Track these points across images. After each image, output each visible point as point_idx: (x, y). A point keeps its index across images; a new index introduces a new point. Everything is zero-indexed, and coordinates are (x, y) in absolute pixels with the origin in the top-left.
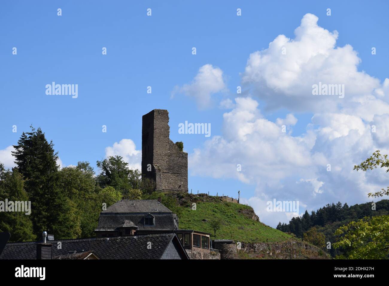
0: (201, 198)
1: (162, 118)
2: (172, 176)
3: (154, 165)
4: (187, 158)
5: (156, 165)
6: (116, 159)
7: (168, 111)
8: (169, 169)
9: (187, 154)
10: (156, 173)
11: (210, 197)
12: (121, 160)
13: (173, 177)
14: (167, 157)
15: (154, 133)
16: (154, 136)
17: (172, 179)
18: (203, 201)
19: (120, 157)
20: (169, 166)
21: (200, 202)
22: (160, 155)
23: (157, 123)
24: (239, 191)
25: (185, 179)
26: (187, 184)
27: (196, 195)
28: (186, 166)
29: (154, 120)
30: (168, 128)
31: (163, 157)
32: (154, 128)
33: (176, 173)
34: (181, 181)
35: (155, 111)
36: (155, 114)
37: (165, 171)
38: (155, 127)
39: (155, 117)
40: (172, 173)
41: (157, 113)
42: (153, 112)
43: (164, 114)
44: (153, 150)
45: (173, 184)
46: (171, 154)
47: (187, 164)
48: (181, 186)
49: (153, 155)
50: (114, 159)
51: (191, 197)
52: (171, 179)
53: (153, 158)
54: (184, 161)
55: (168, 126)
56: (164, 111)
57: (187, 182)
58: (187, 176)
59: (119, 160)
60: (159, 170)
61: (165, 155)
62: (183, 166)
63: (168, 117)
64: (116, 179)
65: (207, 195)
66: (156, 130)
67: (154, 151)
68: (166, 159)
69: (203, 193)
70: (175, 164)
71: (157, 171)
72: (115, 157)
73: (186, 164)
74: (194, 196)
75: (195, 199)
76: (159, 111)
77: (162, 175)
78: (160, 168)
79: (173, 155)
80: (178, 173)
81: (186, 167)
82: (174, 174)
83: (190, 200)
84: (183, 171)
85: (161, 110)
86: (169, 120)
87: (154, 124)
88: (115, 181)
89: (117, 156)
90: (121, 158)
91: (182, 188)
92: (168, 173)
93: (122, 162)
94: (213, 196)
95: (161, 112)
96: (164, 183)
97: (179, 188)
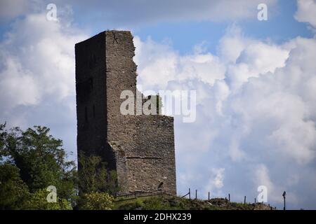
0: (217, 207)
1: (122, 49)
2: (144, 164)
3: (110, 143)
4: (172, 127)
5: (114, 144)
6: (38, 133)
8: (139, 150)
9: (172, 119)
10: (115, 159)
12: (48, 135)
13: (148, 166)
14: (133, 126)
15: (107, 79)
16: (108, 85)
17: (145, 171)
19: (45, 128)
20: (139, 144)
22: (121, 122)
23: (112, 59)
24: (285, 193)
25: (169, 169)
26: (175, 180)
27: (206, 201)
28: (170, 144)
29: (107, 52)
30: (134, 67)
31: (127, 126)
32: (107, 68)
33: (153, 158)
34: (163, 173)
35: (106, 33)
36: (107, 39)
37: (131, 155)
38: (107, 65)
39: (107, 46)
40: (146, 158)
41: (111, 39)
43: (126, 39)
44: (106, 112)
45: (148, 180)
46: (141, 119)
48: (162, 183)
49: (106, 123)
50: (33, 134)
52: (142, 171)
53: (106, 129)
54: (167, 132)
55: (133, 63)
56: (124, 33)
57: (174, 175)
58: (173, 164)
59: (43, 135)
60: (122, 153)
61: (130, 123)
62: (165, 143)
63: (133, 45)
64: (43, 173)
65: (226, 201)
66: (110, 73)
67: (109, 115)
68: (132, 129)
70: (149, 140)
71: (117, 154)
72: (34, 129)
73: (172, 139)
76: (114, 33)
77: (127, 163)
78: (122, 147)
79: (146, 122)
80: (156, 158)
81: (172, 145)
82: (148, 160)
84: (165, 153)
85: (120, 32)
87: (107, 61)
88: (40, 177)
89: (39, 127)
90: (46, 131)
91: (165, 188)
92: (137, 158)
93: (48, 138)
95: (120, 36)
96: (130, 179)
97: (159, 187)
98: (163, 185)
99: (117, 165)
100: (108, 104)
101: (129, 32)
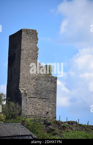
0: (71, 126)
1: (31, 39)
2: (39, 101)
3: (20, 89)
4: (56, 83)
5: (23, 89)
7: (37, 31)
8: (36, 94)
10: (21, 98)
11: (80, 125)
13: (41, 102)
14: (34, 80)
15: (21, 54)
16: (21, 58)
17: (39, 105)
18: (72, 129)
20: (37, 90)
21: (69, 130)
22: (27, 78)
23: (25, 44)
25: (53, 105)
26: (56, 111)
27: (65, 122)
29: (22, 40)
30: (37, 49)
31: (31, 80)
32: (22, 49)
33: (44, 98)
34: (49, 107)
35: (23, 30)
36: (23, 33)
37: (32, 96)
38: (22, 47)
39: (22, 37)
40: (40, 98)
41: (25, 33)
42: (21, 31)
43: (33, 34)
44: (19, 72)
45: (40, 110)
46: (39, 77)
47: (56, 89)
48: (48, 112)
49: (19, 78)
51: (59, 124)
52: (37, 105)
53: (19, 81)
54: (53, 85)
55: (37, 47)
56: (33, 30)
57: (55, 108)
58: (55, 102)
60: (26, 94)
61: (32, 79)
62: (51, 91)
63: (37, 37)
65: (76, 122)
66: (23, 52)
67: (21, 74)
68: (33, 82)
69: (73, 121)
70: (42, 88)
71: (23, 95)
74: (62, 123)
75: (64, 126)
76: (27, 30)
77: (28, 100)
78: (26, 92)
79: (41, 79)
80: (46, 99)
81: (55, 92)
82: (41, 99)
83: (58, 128)
84: (51, 96)
85: (31, 30)
86: (38, 41)
87: (22, 45)
92: (35, 98)
94: (84, 124)
95: (30, 32)
96: (30, 109)
97: (46, 114)
98: (49, 113)
99: (22, 100)
100: (21, 68)
101: (36, 30)
